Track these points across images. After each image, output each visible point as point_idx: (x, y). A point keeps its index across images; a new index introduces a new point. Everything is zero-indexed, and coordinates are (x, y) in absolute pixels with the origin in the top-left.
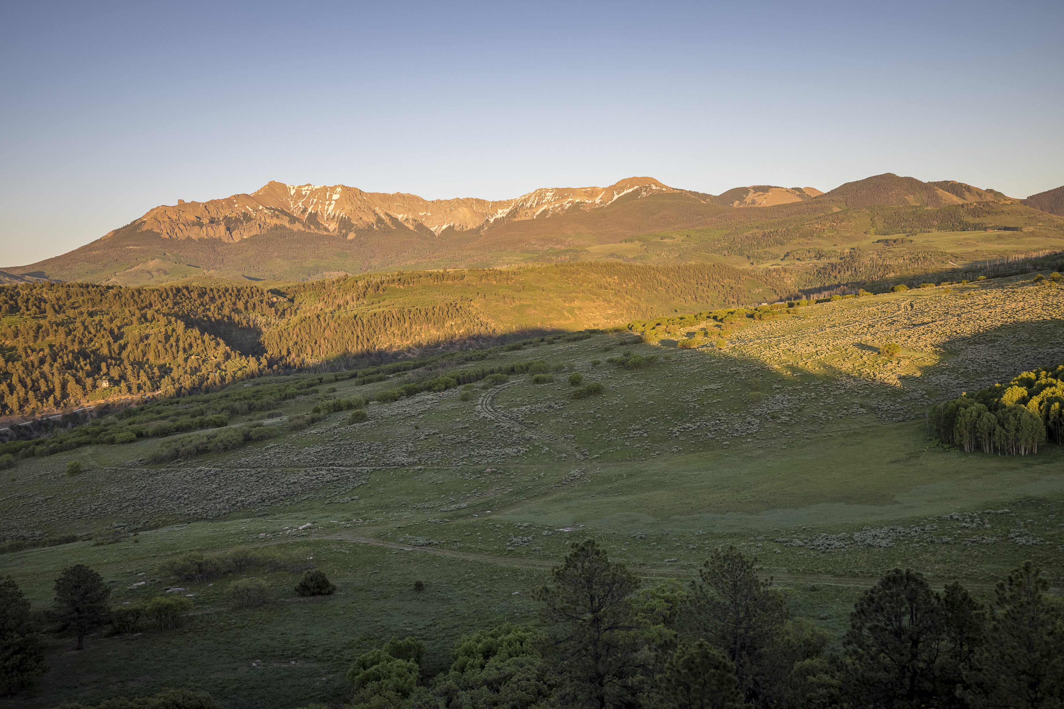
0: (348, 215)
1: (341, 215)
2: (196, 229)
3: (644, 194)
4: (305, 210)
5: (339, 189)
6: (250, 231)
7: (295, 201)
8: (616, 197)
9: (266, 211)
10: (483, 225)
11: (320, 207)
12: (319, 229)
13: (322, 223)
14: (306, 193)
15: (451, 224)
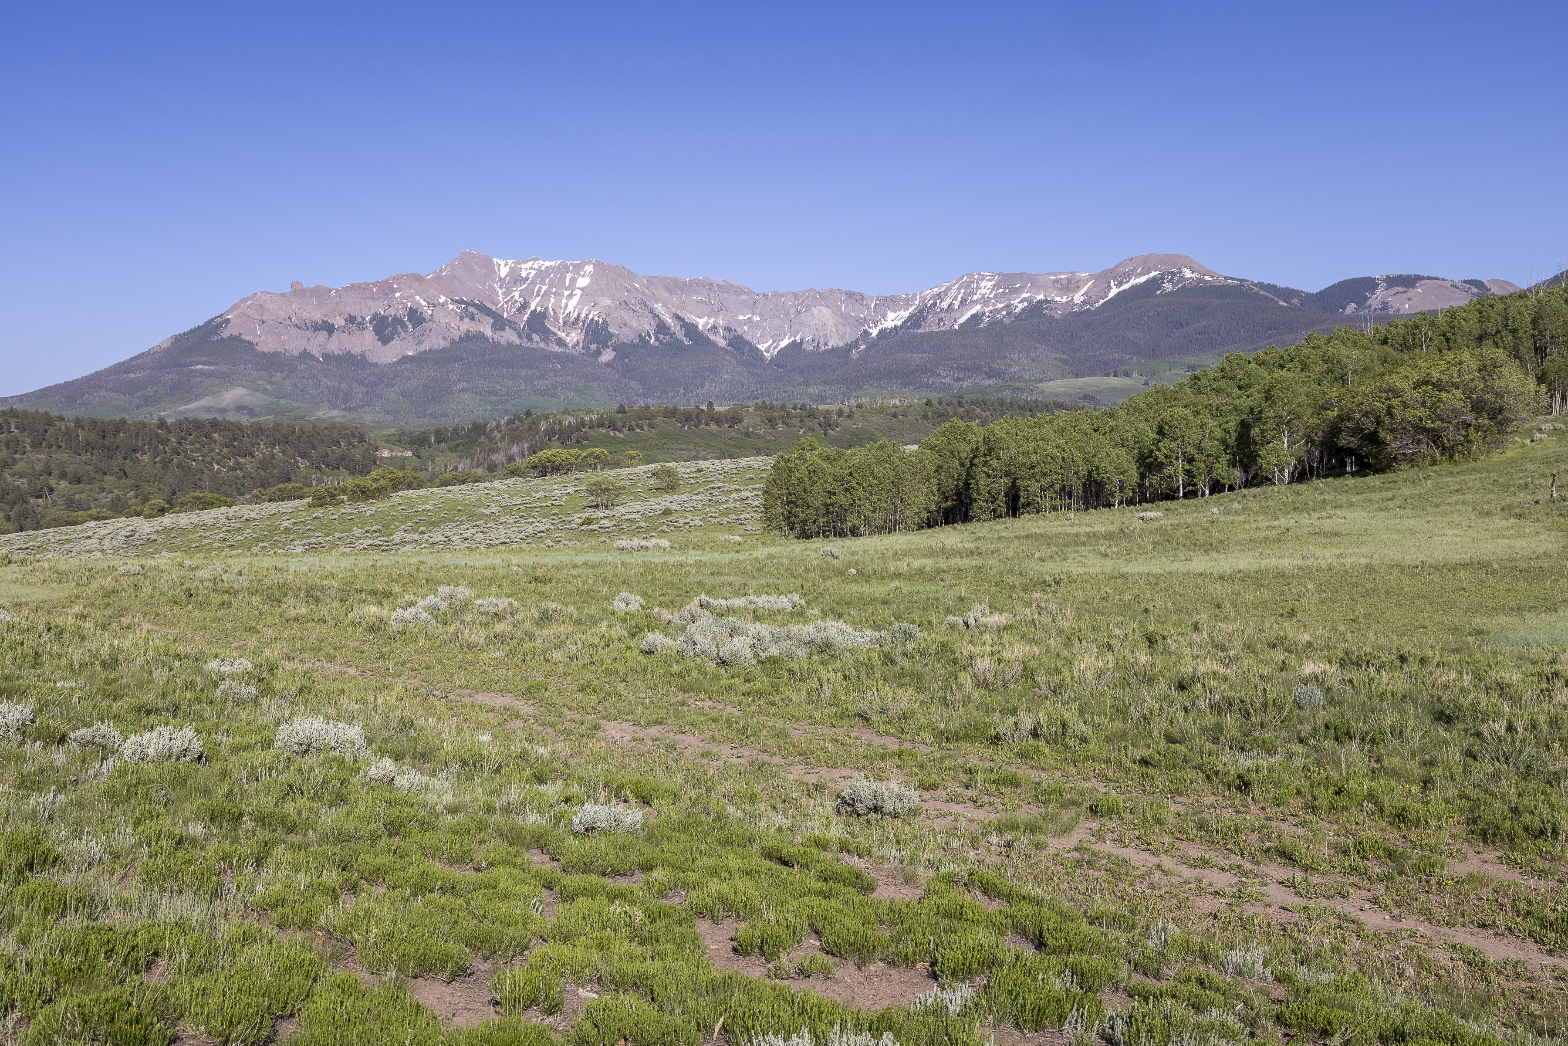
0: (604, 316)
1: (591, 316)
2: (322, 335)
3: (1168, 286)
4: (524, 306)
5: (589, 269)
6: (420, 343)
7: (508, 289)
8: (1114, 291)
9: (451, 307)
10: (857, 340)
11: (553, 300)
12: (546, 340)
13: (555, 330)
14: (528, 274)
15: (797, 338)
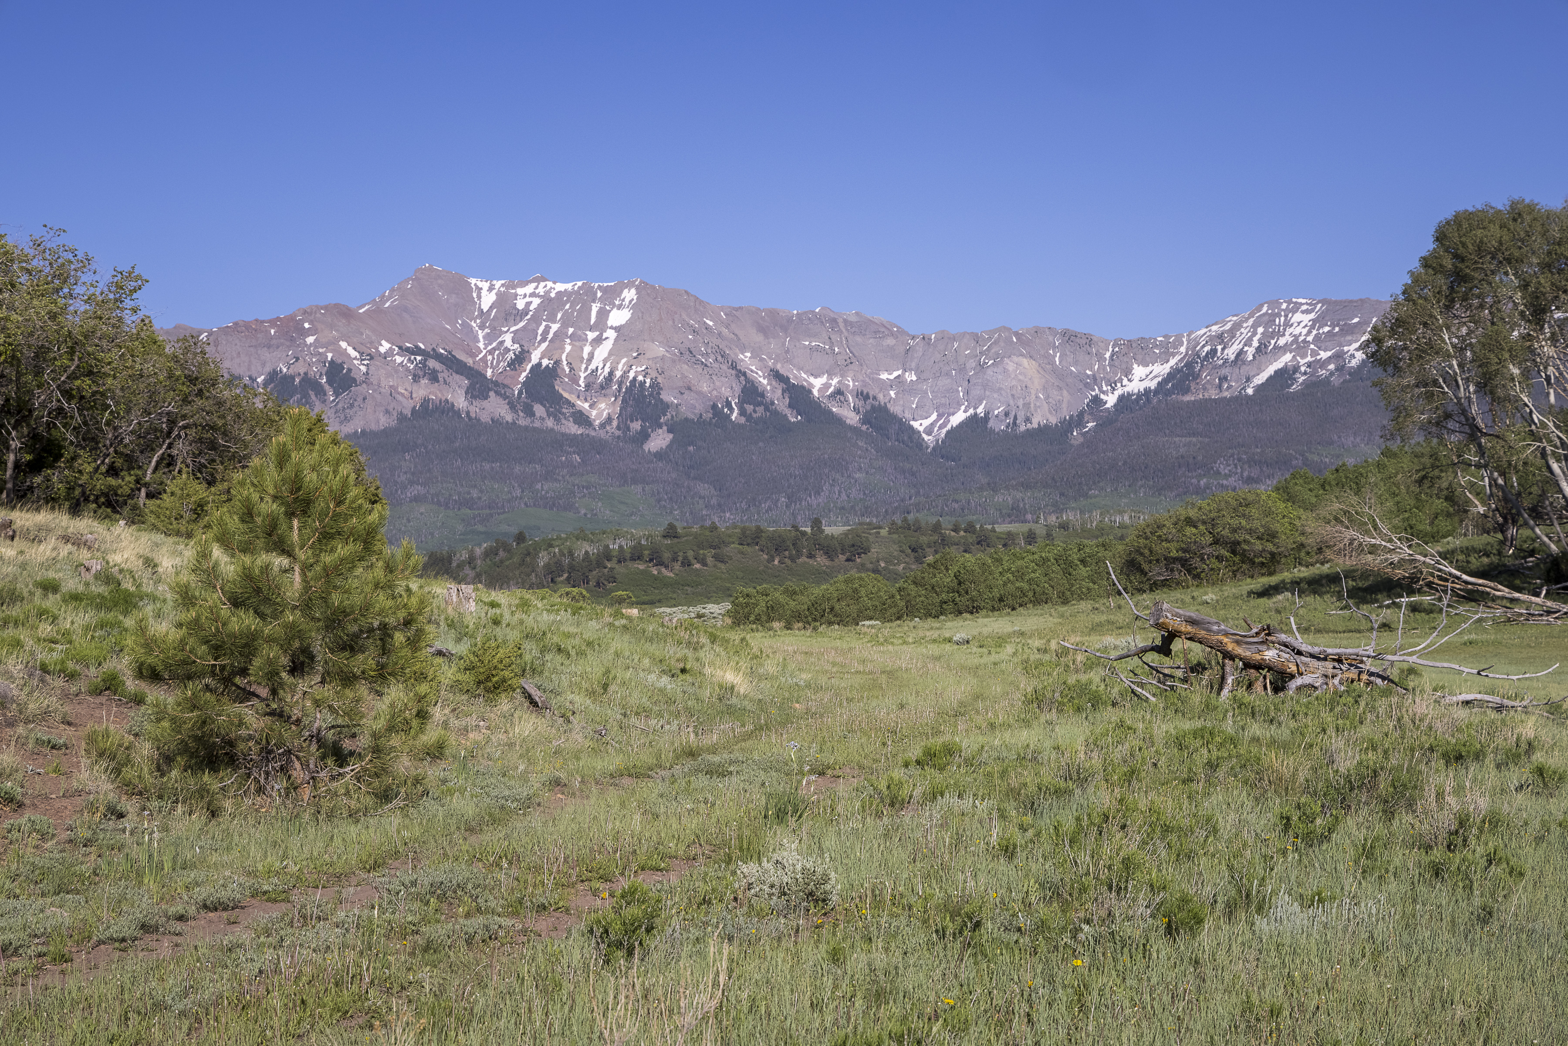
0: (654, 374)
1: (631, 375)
4: (521, 358)
5: (630, 295)
7: (493, 328)
9: (399, 359)
10: (1081, 414)
11: (568, 348)
12: (556, 415)
13: (572, 398)
14: (529, 304)
15: (980, 410)
